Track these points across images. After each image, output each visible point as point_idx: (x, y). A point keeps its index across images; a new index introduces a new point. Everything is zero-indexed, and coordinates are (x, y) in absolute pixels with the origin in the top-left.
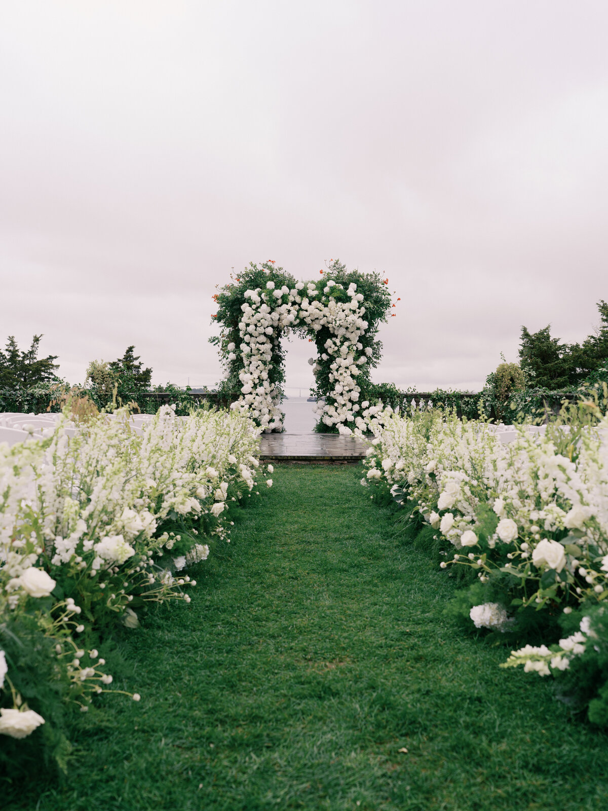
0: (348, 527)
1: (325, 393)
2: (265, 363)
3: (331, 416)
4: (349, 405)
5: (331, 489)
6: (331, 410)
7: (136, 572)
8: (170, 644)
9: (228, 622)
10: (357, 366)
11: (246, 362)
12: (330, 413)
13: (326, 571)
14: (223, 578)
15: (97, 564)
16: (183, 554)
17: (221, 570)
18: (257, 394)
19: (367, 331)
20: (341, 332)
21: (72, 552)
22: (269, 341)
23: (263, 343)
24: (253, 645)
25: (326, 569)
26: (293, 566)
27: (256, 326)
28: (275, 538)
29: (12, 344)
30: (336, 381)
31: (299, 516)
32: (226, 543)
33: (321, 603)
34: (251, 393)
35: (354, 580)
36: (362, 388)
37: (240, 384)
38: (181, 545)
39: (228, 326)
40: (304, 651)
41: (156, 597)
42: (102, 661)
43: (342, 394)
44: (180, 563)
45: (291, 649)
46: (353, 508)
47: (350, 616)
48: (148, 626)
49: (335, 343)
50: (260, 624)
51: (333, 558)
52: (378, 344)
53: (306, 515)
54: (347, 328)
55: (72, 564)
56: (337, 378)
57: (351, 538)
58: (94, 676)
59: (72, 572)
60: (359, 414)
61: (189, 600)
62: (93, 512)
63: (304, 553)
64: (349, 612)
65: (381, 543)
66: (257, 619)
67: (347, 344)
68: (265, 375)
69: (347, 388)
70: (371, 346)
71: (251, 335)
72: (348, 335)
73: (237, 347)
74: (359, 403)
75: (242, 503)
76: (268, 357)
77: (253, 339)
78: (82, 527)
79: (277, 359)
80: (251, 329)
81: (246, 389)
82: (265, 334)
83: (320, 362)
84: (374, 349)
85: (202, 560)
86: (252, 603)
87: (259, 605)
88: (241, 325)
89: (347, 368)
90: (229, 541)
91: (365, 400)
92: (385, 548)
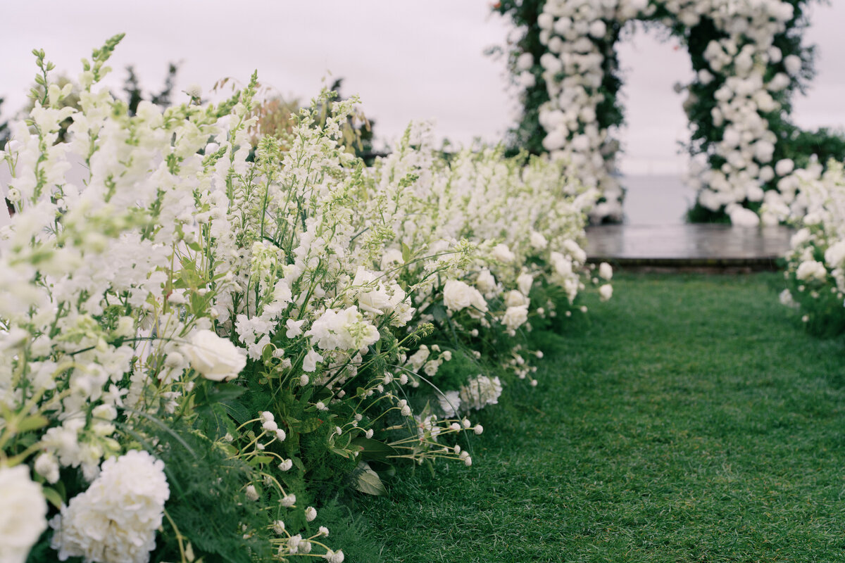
0: (761, 368)
1: (704, 148)
2: (589, 91)
3: (716, 191)
4: (753, 169)
5: (722, 313)
6: (716, 179)
7: (376, 392)
8: (440, 523)
9: (543, 499)
10: (770, 93)
11: (552, 89)
12: (714, 185)
13: (723, 433)
14: (527, 438)
15: (311, 361)
16: (456, 388)
17: (524, 425)
18: (574, 151)
19: (790, 24)
20: (738, 27)
21: (266, 341)
22: (596, 49)
23: (585, 53)
24: (594, 535)
25: (723, 429)
26: (658, 422)
27: (572, 20)
28: (619, 383)
29: (132, 79)
30: (727, 123)
31: (664, 351)
32: (530, 387)
33: (719, 479)
34: (562, 149)
35: (779, 446)
36: (778, 136)
37: (541, 132)
38: (452, 369)
39: (519, 24)
40: (693, 547)
41: (410, 452)
42: (324, 530)
43: (738, 148)
44: (451, 402)
45: (667, 543)
46: (767, 340)
47: (776, 499)
48: (400, 498)
49: (725, 50)
50: (603, 504)
51: (736, 411)
52: (810, 50)
53: (677, 350)
54: (750, 20)
55: (267, 362)
56: (728, 117)
57: (768, 384)
58: (310, 553)
59: (267, 378)
60: (771, 185)
61: (469, 461)
62: (300, 279)
63: (677, 405)
64: (774, 493)
65: (828, 392)
66: (596, 497)
67: (748, 50)
68: (589, 114)
69: (749, 137)
70: (798, 53)
71: (563, 39)
72: (752, 34)
73: (537, 62)
74: (773, 164)
75: (556, 325)
76: (596, 80)
77: (567, 46)
78: (283, 293)
79: (611, 85)
80: (563, 25)
81: (552, 140)
82: (589, 36)
83: (696, 88)
84: (803, 60)
85: (488, 405)
86: (585, 475)
87: (598, 478)
88: (544, 20)
89: (749, 97)
90: (535, 383)
91: (783, 157)
92: (836, 401)
